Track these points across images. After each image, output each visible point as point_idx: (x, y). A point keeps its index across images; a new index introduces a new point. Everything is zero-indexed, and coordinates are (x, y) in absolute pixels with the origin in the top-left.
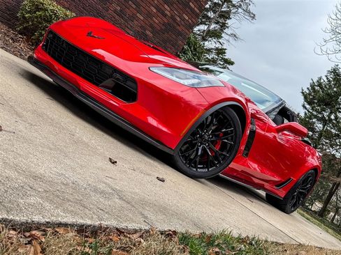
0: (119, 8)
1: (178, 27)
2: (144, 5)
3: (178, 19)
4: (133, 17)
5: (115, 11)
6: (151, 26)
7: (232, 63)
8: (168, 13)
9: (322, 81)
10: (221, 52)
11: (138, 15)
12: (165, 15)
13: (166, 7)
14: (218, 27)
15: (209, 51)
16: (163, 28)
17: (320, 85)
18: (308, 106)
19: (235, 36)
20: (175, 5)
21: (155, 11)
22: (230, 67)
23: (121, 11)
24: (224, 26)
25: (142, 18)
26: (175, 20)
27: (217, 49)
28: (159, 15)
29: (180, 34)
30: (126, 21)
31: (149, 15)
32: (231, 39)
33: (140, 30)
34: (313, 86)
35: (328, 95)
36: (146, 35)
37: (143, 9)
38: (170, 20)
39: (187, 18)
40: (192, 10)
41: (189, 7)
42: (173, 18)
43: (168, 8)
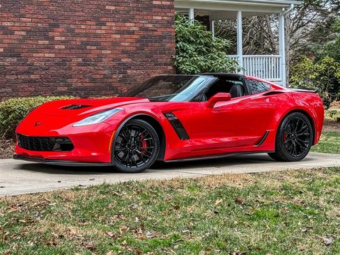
0: (80, 60)
1: (155, 33)
2: (104, 40)
3: (150, 26)
4: (100, 58)
5: (79, 64)
6: (124, 52)
8: (135, 29)
11: (103, 52)
12: (133, 33)
13: (128, 24)
16: (138, 45)
20: (137, 17)
21: (118, 36)
23: (84, 60)
25: (109, 52)
26: (147, 29)
28: (126, 36)
29: (162, 38)
30: (94, 65)
31: (115, 44)
33: (114, 63)
36: (124, 64)
37: (105, 44)
38: (142, 33)
39: (160, 18)
40: (159, 6)
41: (155, 6)
42: (142, 29)
43: (131, 24)
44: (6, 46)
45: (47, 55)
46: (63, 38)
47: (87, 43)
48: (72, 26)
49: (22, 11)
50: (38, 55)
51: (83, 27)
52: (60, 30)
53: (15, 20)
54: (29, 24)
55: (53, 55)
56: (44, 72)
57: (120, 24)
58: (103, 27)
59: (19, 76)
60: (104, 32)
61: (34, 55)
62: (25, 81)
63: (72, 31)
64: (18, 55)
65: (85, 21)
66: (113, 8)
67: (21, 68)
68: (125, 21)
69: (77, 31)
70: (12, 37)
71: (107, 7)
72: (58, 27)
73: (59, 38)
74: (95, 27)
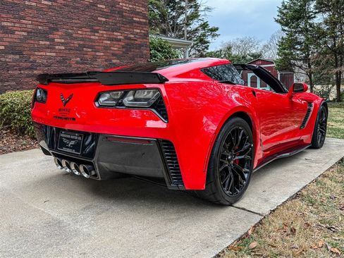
0: (78, 59)
1: (136, 42)
2: (97, 44)
3: (132, 36)
4: (95, 58)
5: (77, 63)
6: (113, 55)
7: (217, 29)
8: (121, 37)
9: (286, 3)
10: (204, 26)
11: (97, 54)
12: (120, 40)
13: (116, 34)
14: (193, 10)
15: (197, 30)
16: (124, 50)
17: (285, 8)
18: (286, 28)
19: (208, 9)
20: (122, 28)
21: (109, 42)
22: (217, 32)
23: (81, 60)
24: (196, 7)
25: (102, 54)
26: (130, 39)
27: (201, 26)
28: (115, 43)
29: (141, 46)
30: (91, 64)
31: (106, 48)
32: (206, 12)
33: (107, 63)
34: (281, 12)
35: (295, 11)
36: (114, 64)
37: (98, 47)
38: (126, 41)
39: (139, 31)
40: (138, 22)
41: (135, 22)
42: (127, 38)
43: (119, 34)
44: (7, 44)
45: (48, 54)
46: (63, 41)
47: (84, 46)
48: (70, 31)
49: (22, 14)
50: (40, 54)
51: (79, 32)
52: (60, 33)
53: (14, 21)
54: (29, 26)
55: (54, 54)
56: (47, 69)
57: (109, 33)
58: (96, 34)
59: (22, 72)
60: (97, 38)
61: (36, 53)
62: (28, 76)
63: (70, 35)
64: (20, 53)
65: (81, 27)
66: (104, 19)
67: (24, 65)
68: (113, 31)
69: (74, 35)
70: (13, 36)
71: (99, 18)
72: (58, 31)
73: (59, 40)
74: (90, 33)
